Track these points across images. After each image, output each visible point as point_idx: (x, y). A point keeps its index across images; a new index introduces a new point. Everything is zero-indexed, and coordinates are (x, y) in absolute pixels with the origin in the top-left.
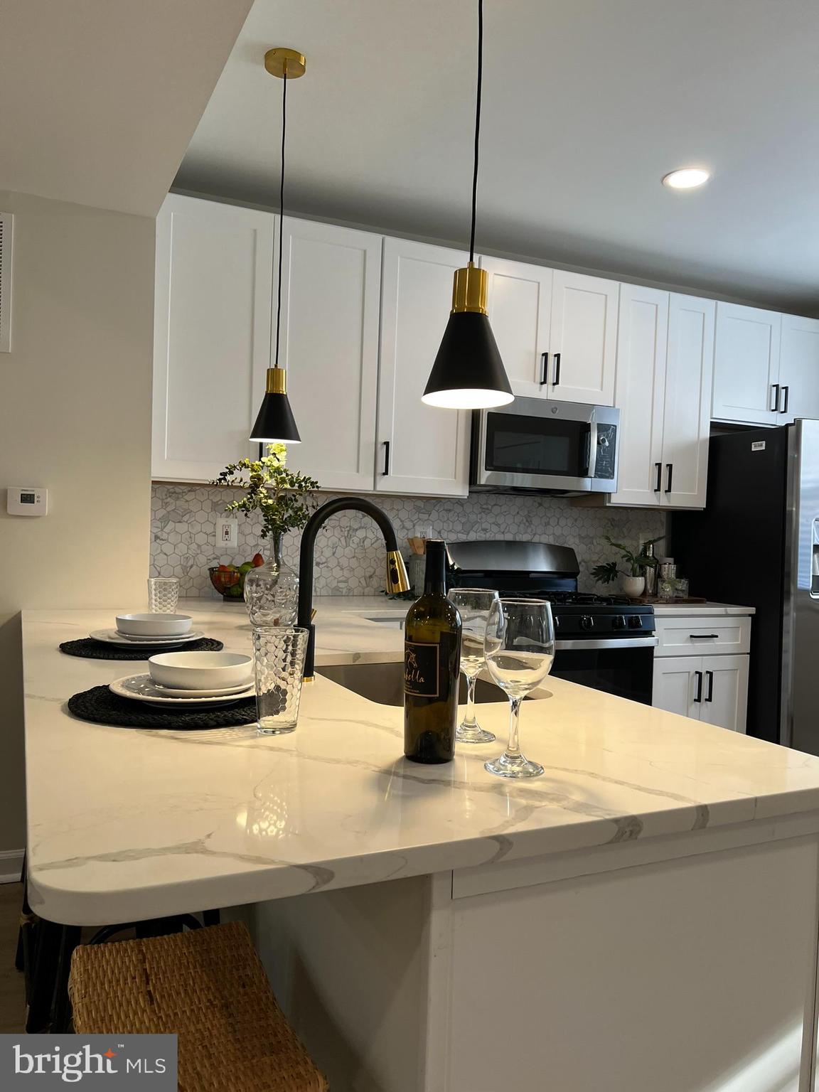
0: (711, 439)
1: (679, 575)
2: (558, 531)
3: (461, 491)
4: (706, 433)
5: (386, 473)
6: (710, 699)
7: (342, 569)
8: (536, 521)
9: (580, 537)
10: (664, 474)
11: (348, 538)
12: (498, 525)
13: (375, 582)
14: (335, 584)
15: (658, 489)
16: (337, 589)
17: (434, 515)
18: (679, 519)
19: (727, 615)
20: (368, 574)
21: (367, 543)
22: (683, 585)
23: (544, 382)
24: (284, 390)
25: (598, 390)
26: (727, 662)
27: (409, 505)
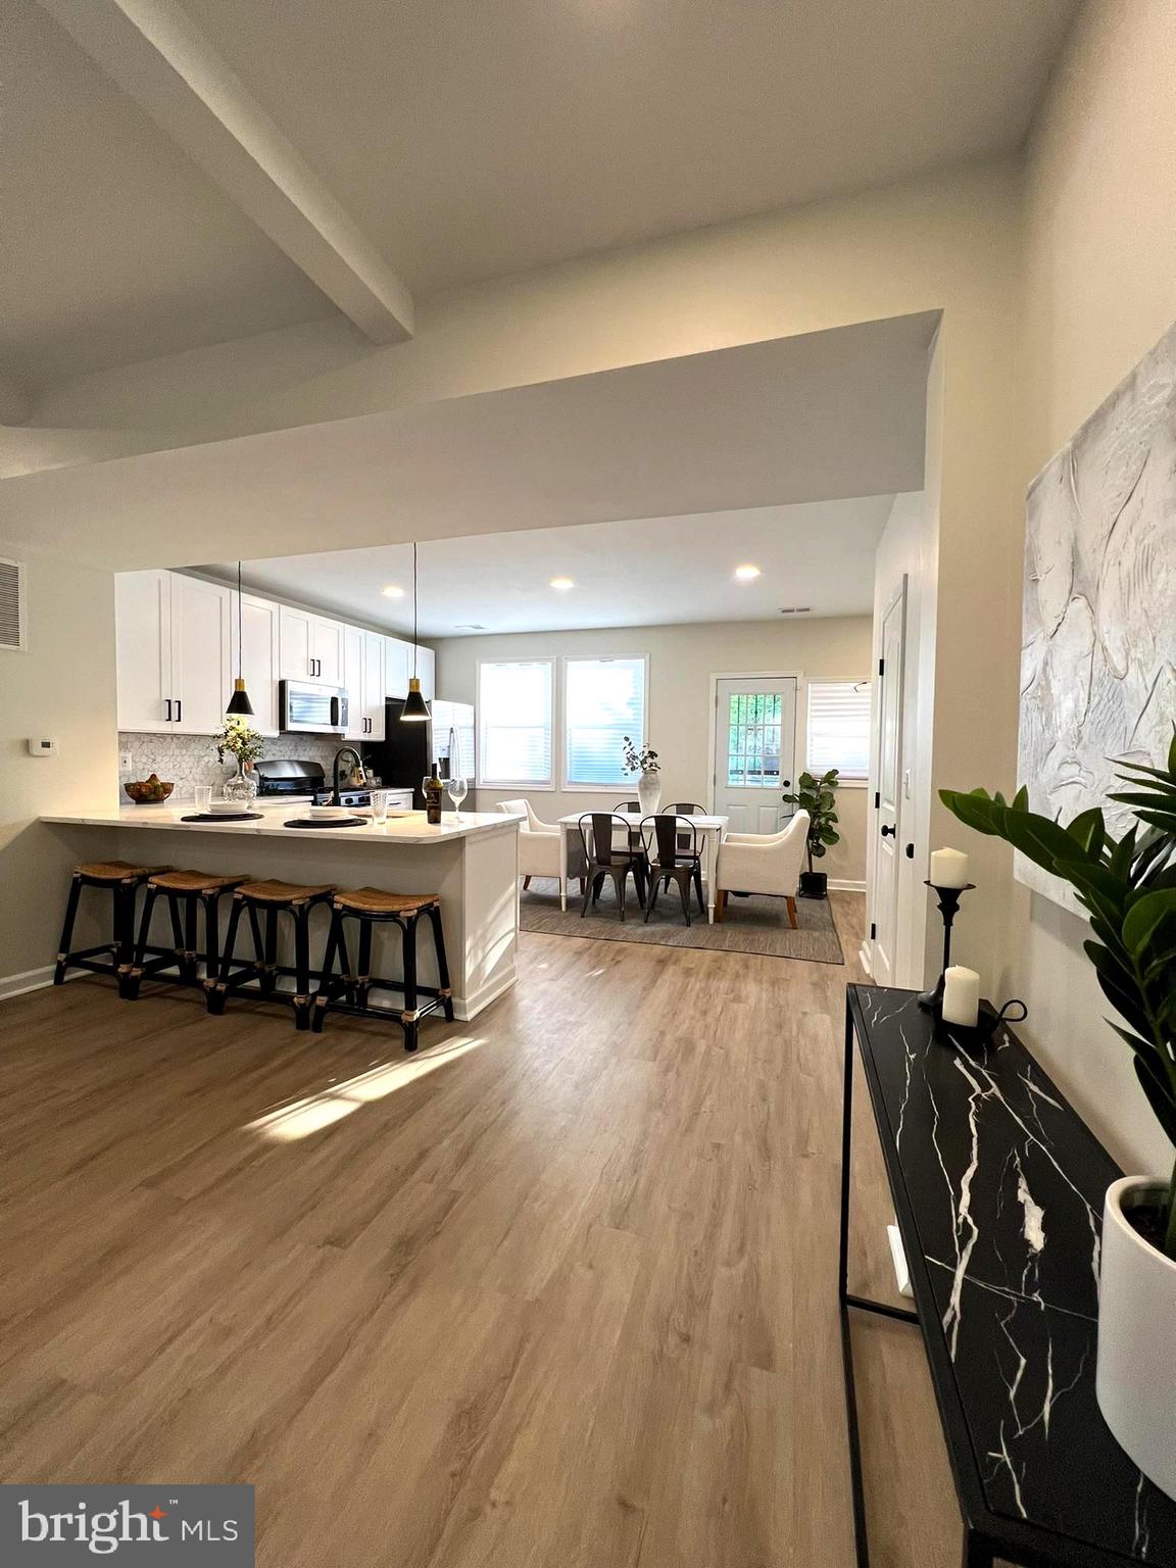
0: (386, 705)
1: (375, 775)
2: (311, 754)
3: (276, 733)
4: (384, 703)
8: (299, 748)
9: (322, 757)
10: (368, 724)
15: (363, 732)
18: (367, 746)
19: (403, 793)
22: (379, 779)
23: (313, 675)
24: (246, 690)
25: (337, 680)
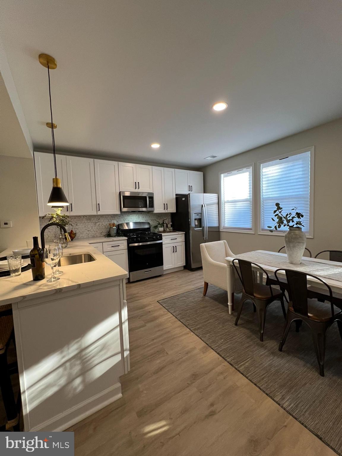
1: (171, 226)
3: (119, 213)
4: (175, 197)
5: (99, 210)
6: (176, 252)
7: (94, 231)
9: (151, 220)
10: (166, 206)
11: (95, 224)
12: (132, 219)
13: (103, 234)
14: (93, 235)
15: (165, 209)
16: (94, 236)
17: (116, 218)
19: (179, 234)
20: (101, 232)
21: (100, 225)
22: (172, 228)
23: (136, 188)
25: (149, 189)
26: (180, 244)
27: (110, 216)
